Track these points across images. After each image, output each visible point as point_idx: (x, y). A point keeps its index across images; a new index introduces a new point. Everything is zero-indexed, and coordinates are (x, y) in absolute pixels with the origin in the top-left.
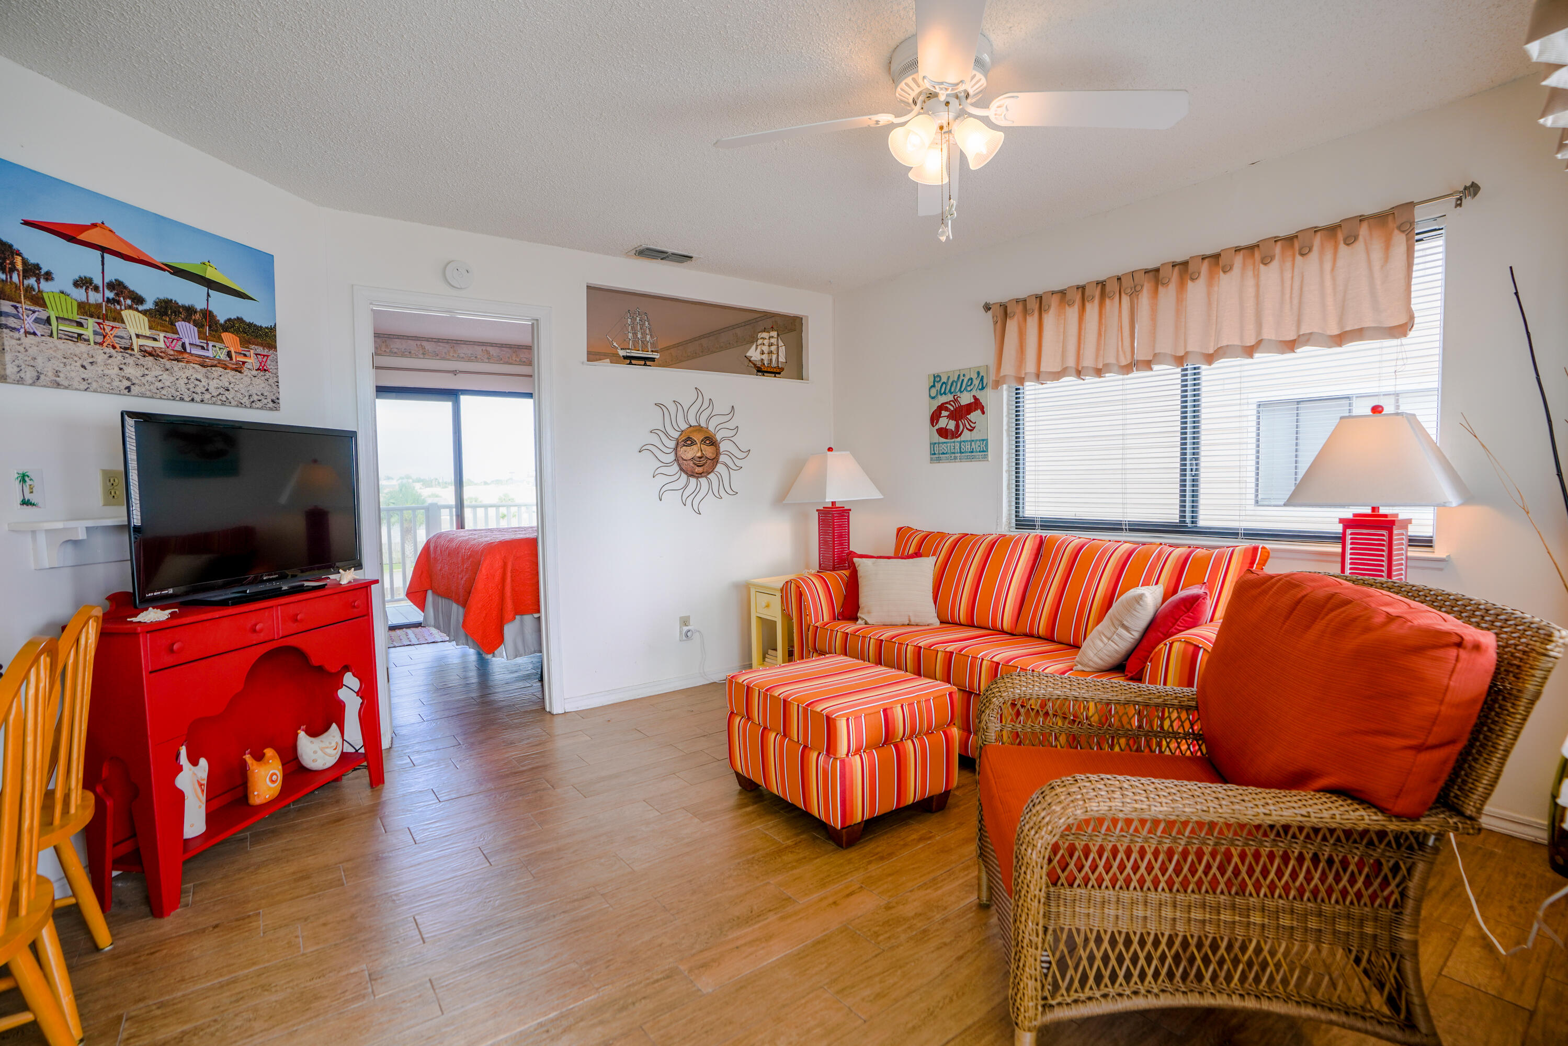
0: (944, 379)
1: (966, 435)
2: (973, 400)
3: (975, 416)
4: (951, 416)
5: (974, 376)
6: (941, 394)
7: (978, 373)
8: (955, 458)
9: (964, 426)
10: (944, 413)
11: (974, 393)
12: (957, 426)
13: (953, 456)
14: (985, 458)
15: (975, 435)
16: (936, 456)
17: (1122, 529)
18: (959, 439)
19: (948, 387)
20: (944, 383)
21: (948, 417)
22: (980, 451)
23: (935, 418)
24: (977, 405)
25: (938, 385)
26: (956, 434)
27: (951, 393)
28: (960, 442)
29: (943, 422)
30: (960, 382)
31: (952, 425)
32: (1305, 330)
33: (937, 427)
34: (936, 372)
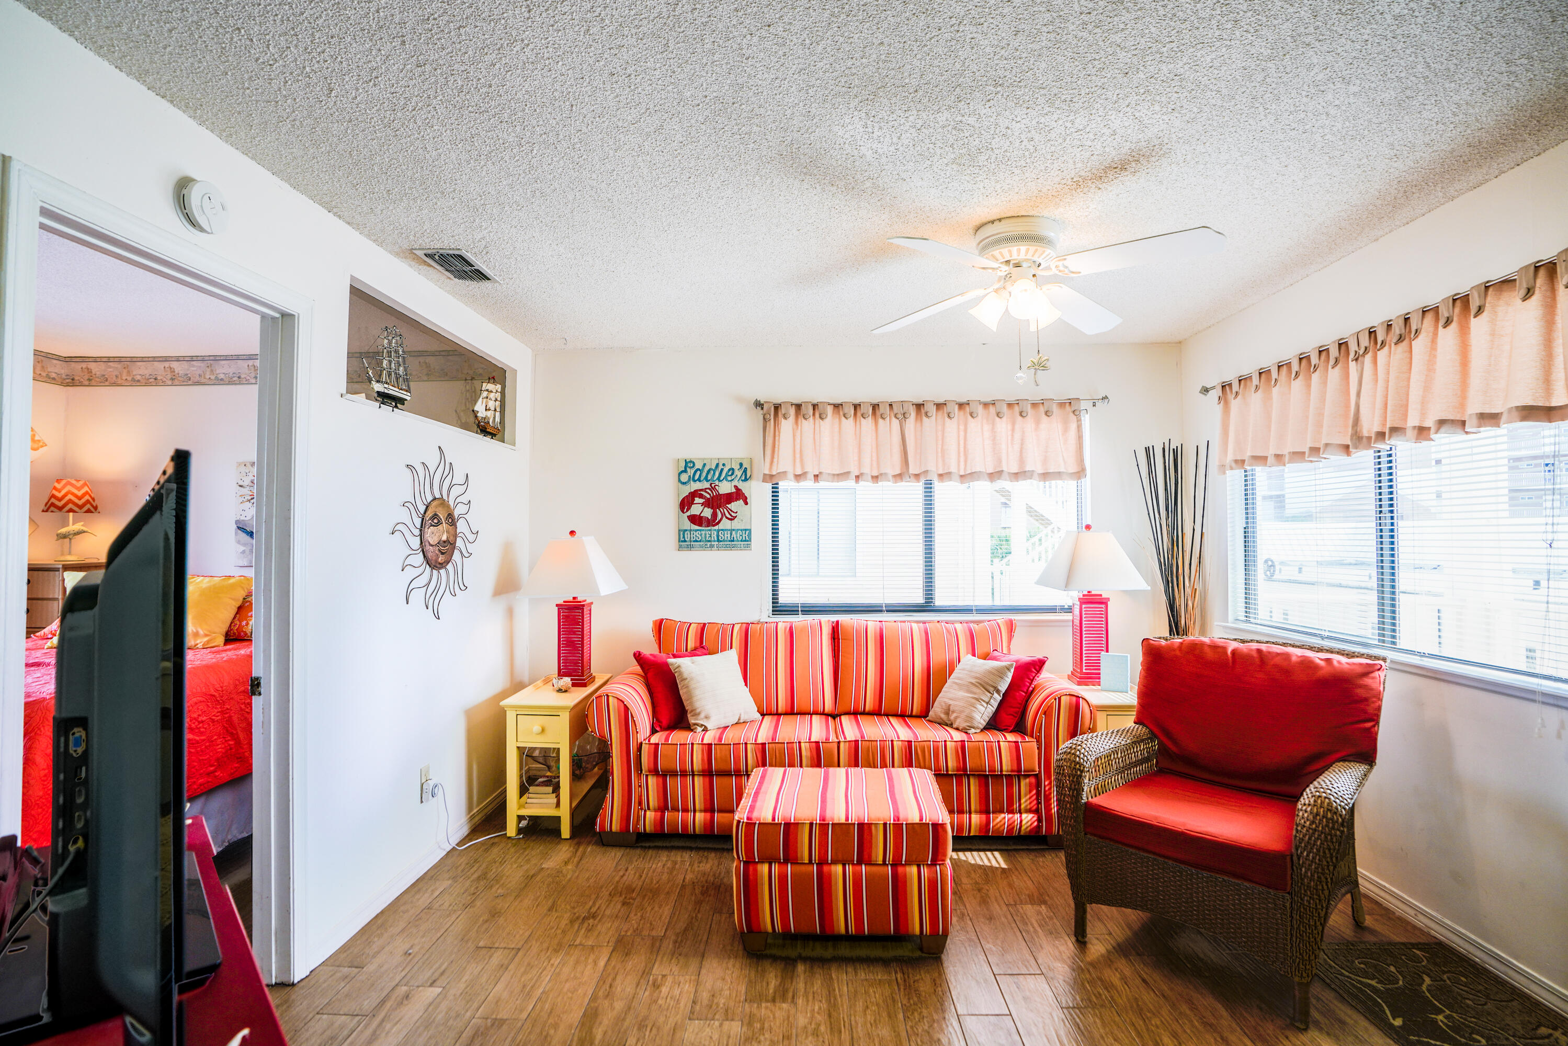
0: (699, 465)
1: (725, 524)
2: (734, 490)
3: (734, 506)
4: (707, 504)
5: (736, 467)
6: (695, 481)
7: (741, 465)
8: (712, 546)
9: (723, 515)
10: (697, 500)
11: (735, 483)
12: (714, 515)
13: (707, 544)
14: (748, 547)
15: (736, 524)
16: (684, 542)
17: (881, 611)
18: (716, 527)
19: (704, 474)
20: (698, 469)
21: (702, 504)
22: (745, 539)
23: (685, 504)
24: (738, 495)
25: (691, 472)
26: (712, 522)
27: (707, 481)
28: (718, 531)
29: (696, 509)
30: (719, 470)
31: (708, 513)
32: (1028, 468)
33: (688, 513)
34: (689, 456)
